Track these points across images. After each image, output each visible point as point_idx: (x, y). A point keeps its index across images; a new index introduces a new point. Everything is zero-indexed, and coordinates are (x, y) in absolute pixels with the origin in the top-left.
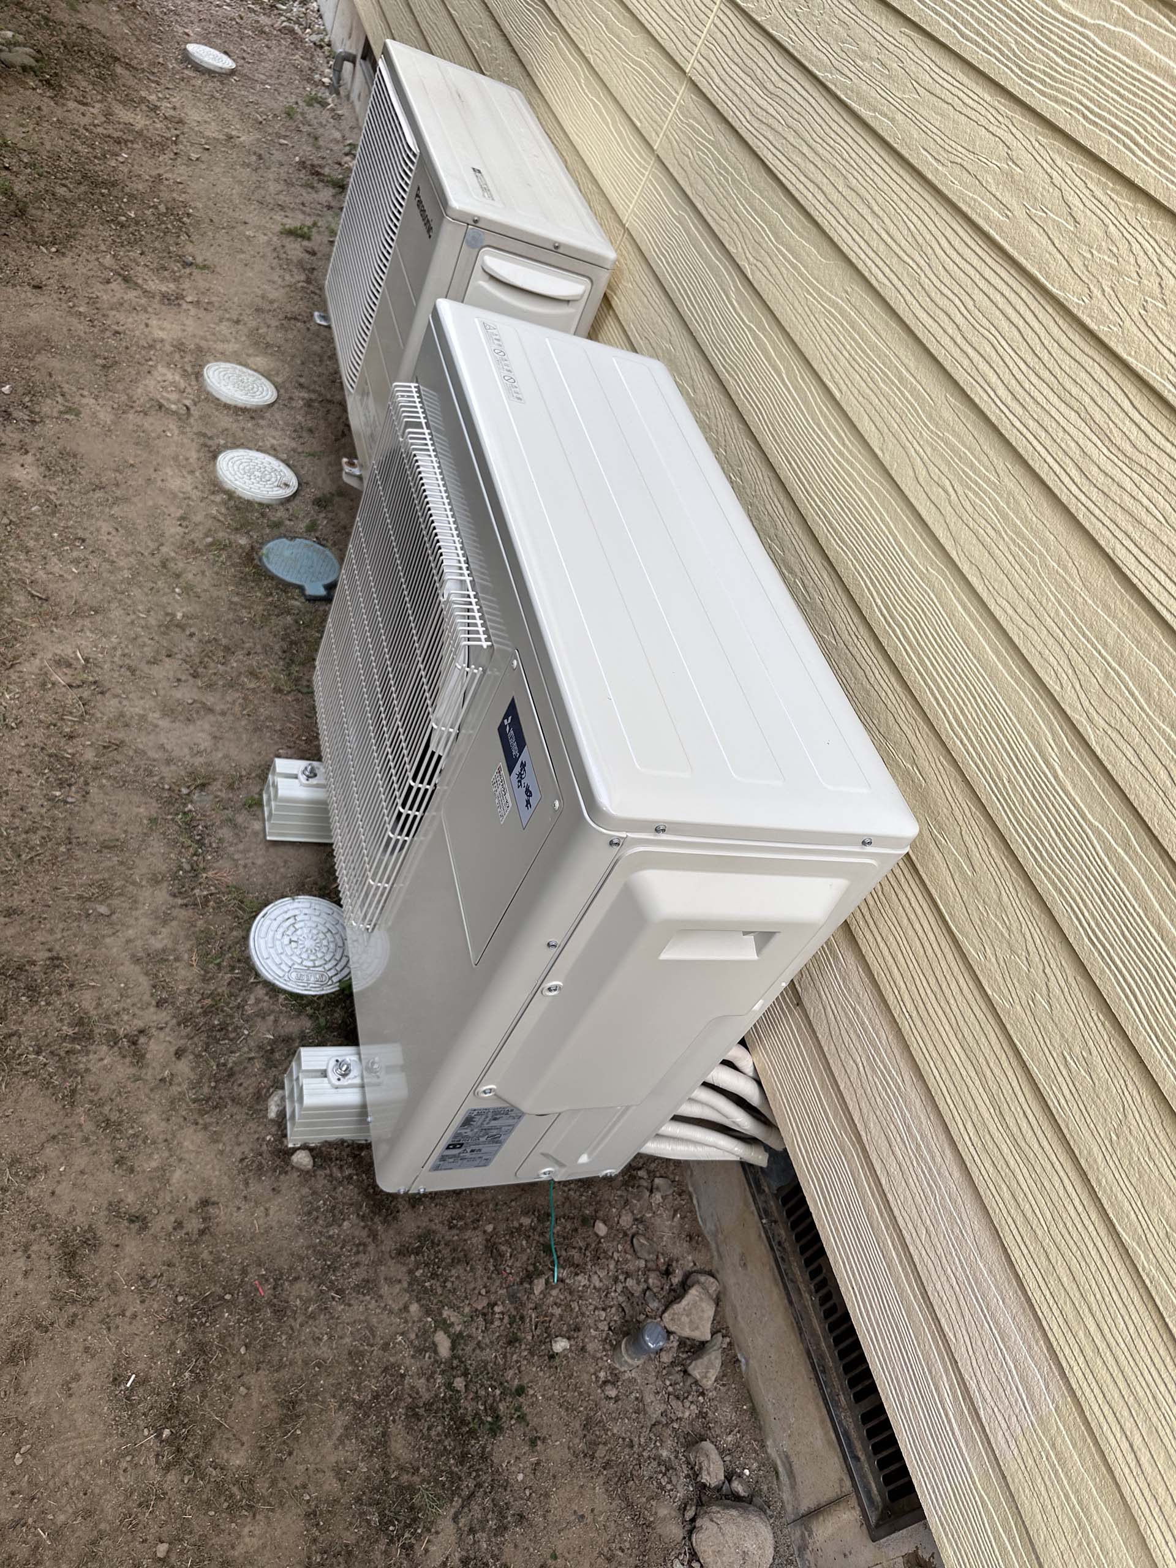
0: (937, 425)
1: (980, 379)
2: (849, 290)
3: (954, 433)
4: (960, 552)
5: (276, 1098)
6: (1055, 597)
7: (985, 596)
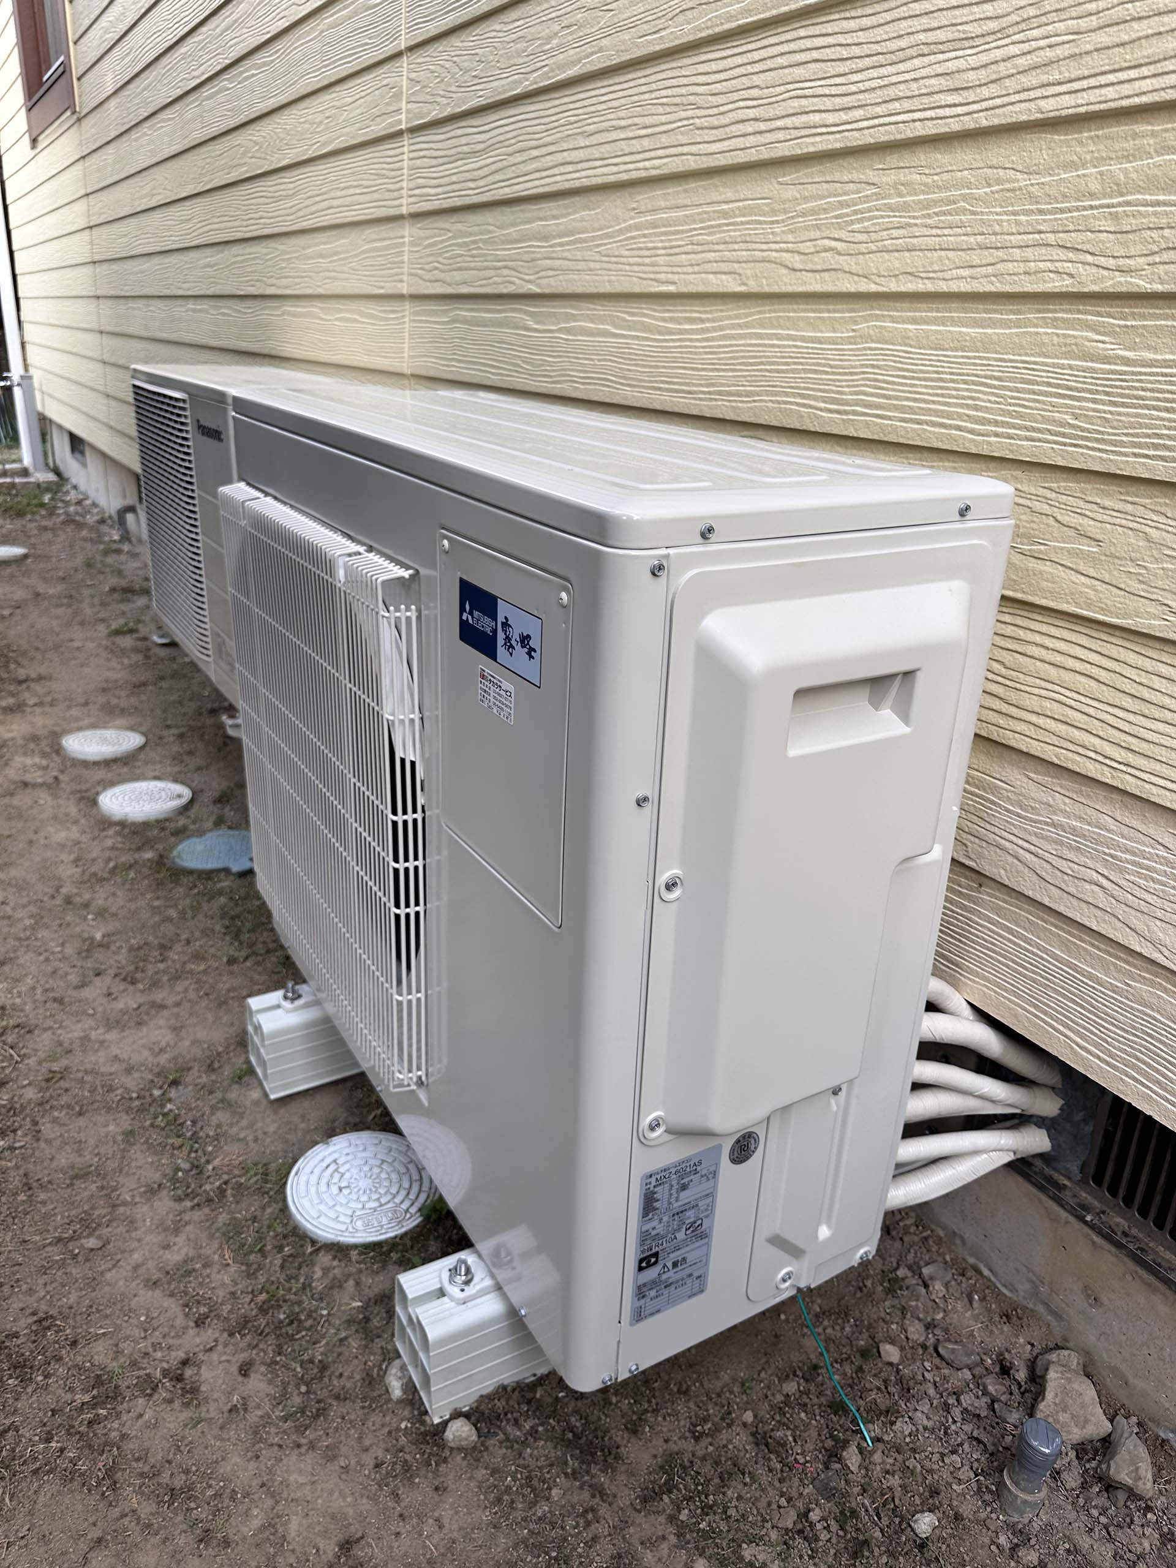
0: (785, 211)
1: (803, 132)
2: (634, 205)
3: (805, 199)
4: (877, 280)
5: (394, 1371)
6: (1006, 213)
7: (930, 287)
